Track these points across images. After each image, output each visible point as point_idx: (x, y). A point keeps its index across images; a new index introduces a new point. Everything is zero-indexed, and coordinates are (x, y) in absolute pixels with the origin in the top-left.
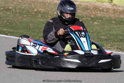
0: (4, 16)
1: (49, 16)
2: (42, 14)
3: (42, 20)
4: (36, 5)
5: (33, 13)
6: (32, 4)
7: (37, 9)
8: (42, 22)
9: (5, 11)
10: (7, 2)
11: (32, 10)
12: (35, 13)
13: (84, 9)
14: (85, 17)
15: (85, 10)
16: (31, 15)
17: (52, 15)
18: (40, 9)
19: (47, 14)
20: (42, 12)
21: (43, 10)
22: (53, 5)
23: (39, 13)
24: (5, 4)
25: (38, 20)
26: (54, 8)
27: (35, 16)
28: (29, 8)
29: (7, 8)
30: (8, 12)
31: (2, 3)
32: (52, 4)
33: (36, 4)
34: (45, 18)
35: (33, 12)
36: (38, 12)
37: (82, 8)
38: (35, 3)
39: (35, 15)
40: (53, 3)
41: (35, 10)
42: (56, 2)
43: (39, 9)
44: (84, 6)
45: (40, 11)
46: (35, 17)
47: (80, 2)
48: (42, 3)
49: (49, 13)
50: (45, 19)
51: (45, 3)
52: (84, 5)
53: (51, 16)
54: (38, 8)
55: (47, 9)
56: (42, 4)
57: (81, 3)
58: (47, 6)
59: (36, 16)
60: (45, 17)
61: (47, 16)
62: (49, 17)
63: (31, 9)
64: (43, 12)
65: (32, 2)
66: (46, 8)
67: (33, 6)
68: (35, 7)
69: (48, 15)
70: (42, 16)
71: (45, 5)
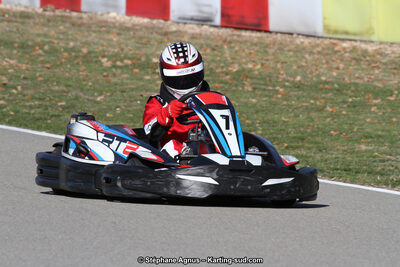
0: (133, 86)
1: (277, 88)
2: (255, 81)
3: (254, 100)
4: (236, 52)
5: (228, 77)
6: (226, 47)
7: (240, 65)
8: (254, 105)
9: (136, 70)
10: (144, 41)
11: (222, 67)
12: (234, 79)
13: (394, 66)
14: (396, 92)
15: (395, 71)
16: (222, 85)
17: (287, 84)
18: (250, 66)
19: (270, 80)
20: (256, 72)
21: (259, 67)
22: (291, 53)
23: (247, 77)
24: (138, 48)
25: (242, 100)
26: (296, 62)
27: (234, 88)
28: (213, 61)
29: (143, 59)
30: (148, 74)
31: (127, 46)
32: (289, 51)
33: (237, 48)
34: (266, 93)
35: (227, 74)
36: (243, 75)
37: (385, 64)
38: (232, 45)
39: (235, 82)
40: (292, 47)
41: (235, 68)
42: (302, 43)
43: (246, 63)
44: (393, 56)
45: (251, 70)
46: (234, 91)
47: (381, 43)
48: (256, 45)
49: (278, 78)
50: (266, 96)
51: (267, 46)
52: (393, 52)
53: (284, 86)
54: (244, 60)
55: (272, 64)
56: (256, 48)
57: (382, 46)
58: (273, 54)
59: (236, 86)
60: (264, 90)
61: (271, 88)
62: (277, 92)
63: (222, 65)
64: (260, 74)
65: (225, 41)
66: (267, 60)
67: (227, 54)
68: (233, 59)
69: (274, 86)
70: (254, 89)
71: (266, 52)
